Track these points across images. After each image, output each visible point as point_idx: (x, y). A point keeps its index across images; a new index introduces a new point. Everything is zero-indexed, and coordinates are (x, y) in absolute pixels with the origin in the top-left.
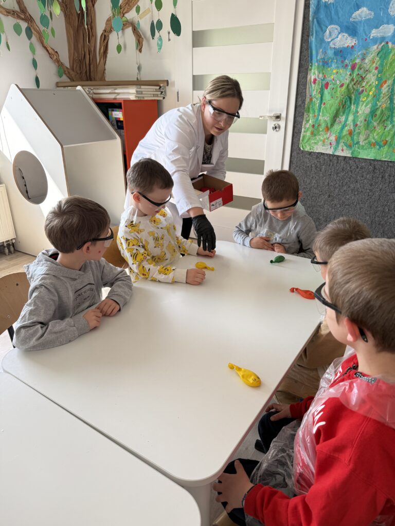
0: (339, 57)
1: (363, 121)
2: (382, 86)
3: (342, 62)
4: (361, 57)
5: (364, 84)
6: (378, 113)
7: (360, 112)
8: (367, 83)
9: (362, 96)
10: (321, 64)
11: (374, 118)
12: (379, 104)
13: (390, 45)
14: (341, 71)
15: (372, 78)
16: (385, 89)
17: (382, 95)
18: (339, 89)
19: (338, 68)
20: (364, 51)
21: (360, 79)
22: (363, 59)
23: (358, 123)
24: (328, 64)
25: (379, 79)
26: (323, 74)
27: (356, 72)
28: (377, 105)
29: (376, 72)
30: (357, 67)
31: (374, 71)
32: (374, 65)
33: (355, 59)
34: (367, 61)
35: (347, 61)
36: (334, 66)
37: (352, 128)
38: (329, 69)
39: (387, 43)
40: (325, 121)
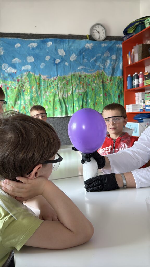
0: (11, 77)
1: (29, 102)
2: (32, 88)
3: (13, 78)
4: (20, 77)
5: (24, 88)
6: (34, 99)
7: (26, 99)
8: (26, 87)
9: (25, 92)
10: (3, 79)
11: (33, 101)
12: (33, 95)
13: (31, 73)
14: (13, 82)
15: (27, 85)
16: (34, 89)
17: (33, 92)
18: (14, 90)
19: (11, 81)
20: (21, 75)
21: (22, 86)
22: (21, 78)
23: (27, 103)
24: (6, 79)
25: (30, 85)
26: (5, 83)
27: (20, 83)
28: (32, 96)
29: (28, 83)
30: (20, 81)
31: (27, 82)
32: (27, 80)
33: (18, 77)
34: (23, 78)
35: (15, 78)
36: (9, 80)
37: (24, 105)
38: (7, 81)
39: (30, 72)
40: (11, 104)
